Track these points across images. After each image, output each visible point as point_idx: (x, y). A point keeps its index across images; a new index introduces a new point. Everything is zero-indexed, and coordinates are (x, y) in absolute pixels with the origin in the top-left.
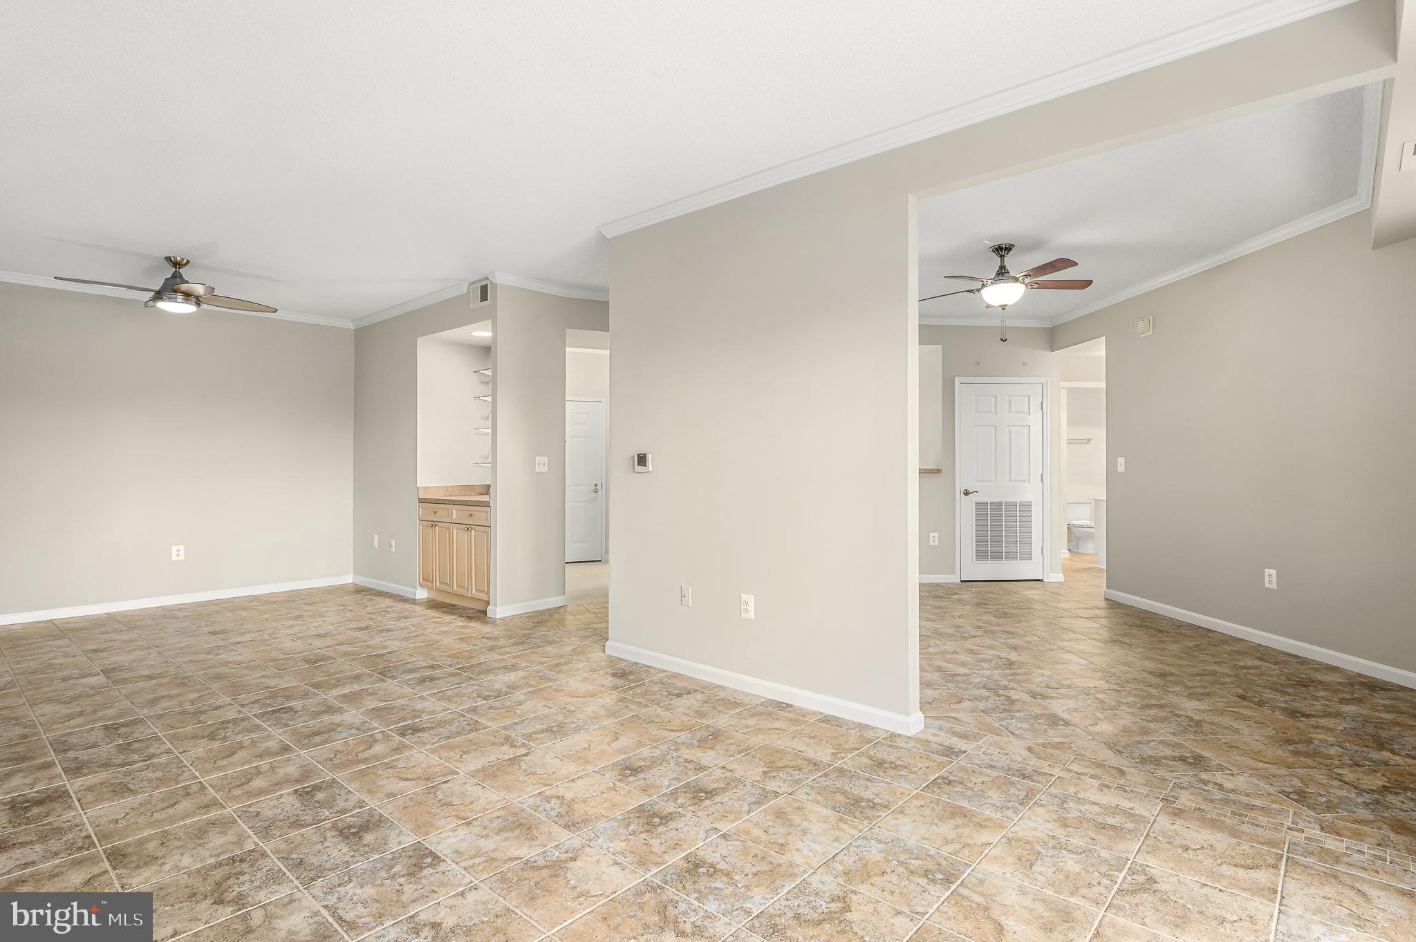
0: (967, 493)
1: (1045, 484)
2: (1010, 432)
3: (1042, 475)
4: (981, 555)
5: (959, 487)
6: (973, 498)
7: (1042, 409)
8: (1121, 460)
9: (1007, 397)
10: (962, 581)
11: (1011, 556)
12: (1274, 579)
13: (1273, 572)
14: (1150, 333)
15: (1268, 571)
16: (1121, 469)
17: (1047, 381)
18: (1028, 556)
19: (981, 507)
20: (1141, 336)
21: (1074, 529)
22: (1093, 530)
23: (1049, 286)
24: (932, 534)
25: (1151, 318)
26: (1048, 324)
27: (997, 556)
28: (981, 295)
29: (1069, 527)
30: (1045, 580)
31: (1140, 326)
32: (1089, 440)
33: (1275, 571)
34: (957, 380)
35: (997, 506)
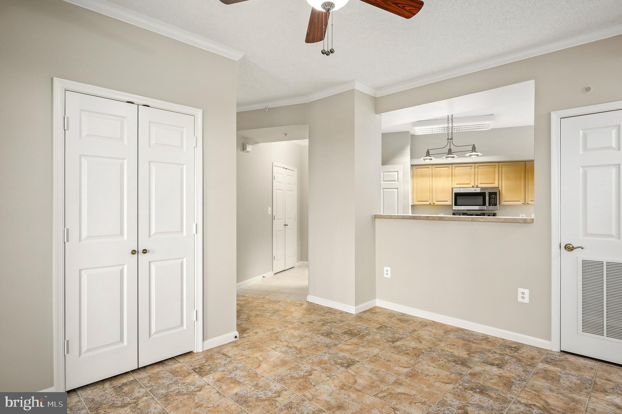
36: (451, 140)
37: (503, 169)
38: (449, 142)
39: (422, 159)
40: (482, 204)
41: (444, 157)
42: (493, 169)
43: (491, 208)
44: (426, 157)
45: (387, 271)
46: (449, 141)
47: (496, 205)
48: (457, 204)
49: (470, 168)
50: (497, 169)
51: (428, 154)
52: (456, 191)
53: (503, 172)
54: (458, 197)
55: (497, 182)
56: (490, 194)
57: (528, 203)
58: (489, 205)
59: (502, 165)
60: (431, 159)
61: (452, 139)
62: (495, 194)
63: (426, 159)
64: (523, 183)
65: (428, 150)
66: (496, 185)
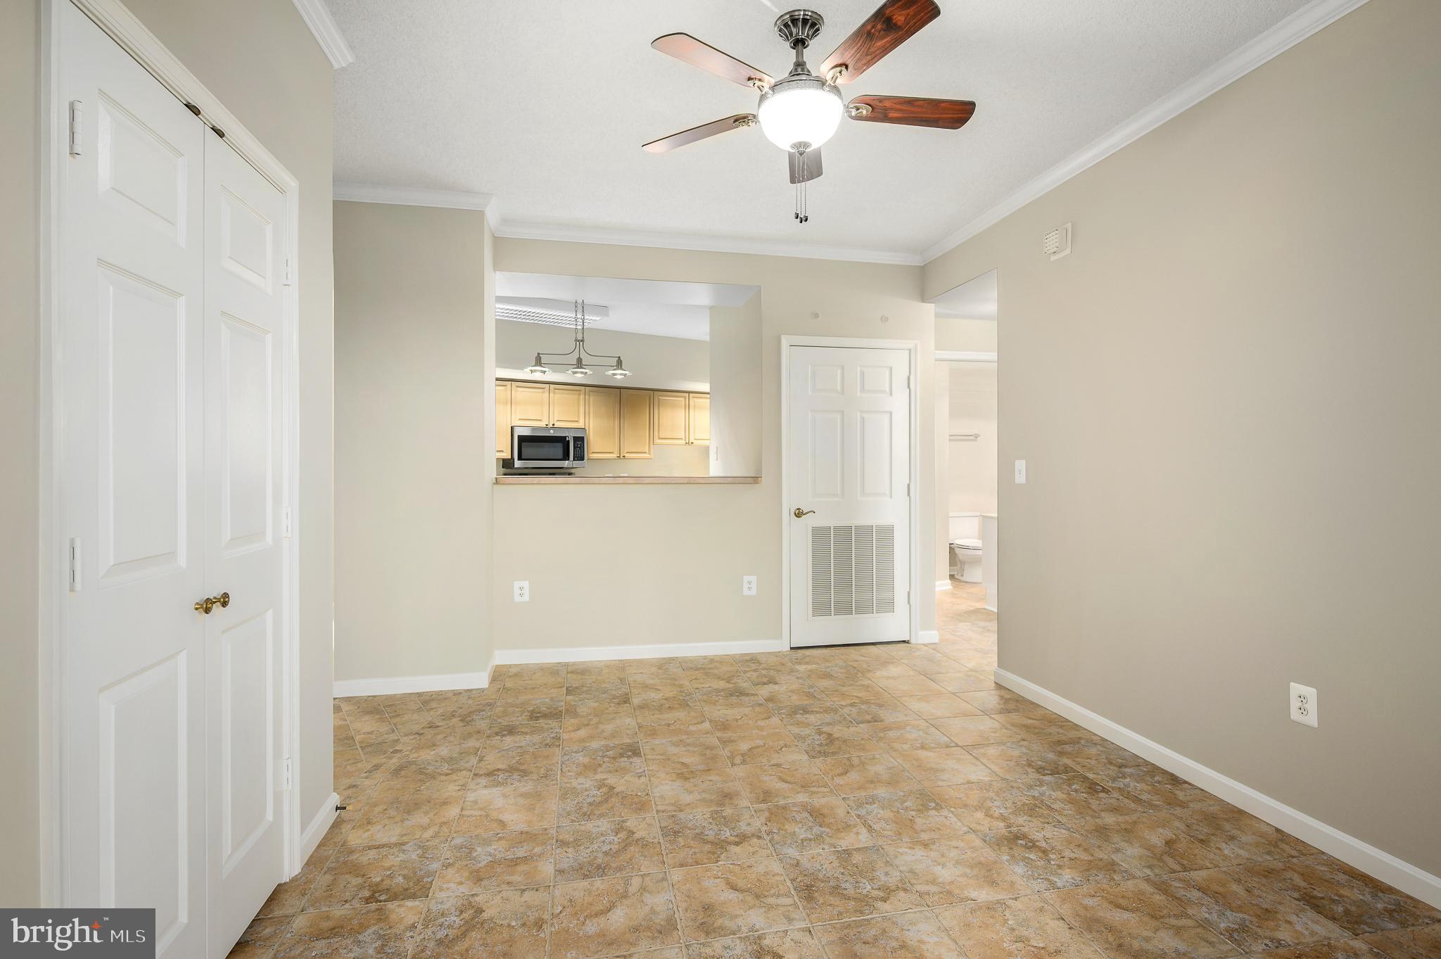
0: (799, 514)
1: (912, 499)
2: (863, 419)
3: (909, 485)
4: (820, 608)
5: (788, 505)
6: (808, 522)
7: (909, 387)
8: (1020, 465)
9: (859, 368)
10: (791, 648)
11: (864, 608)
12: (1312, 706)
13: (1311, 692)
14: (1068, 251)
15: (1296, 689)
16: (1020, 478)
17: (916, 345)
18: (888, 606)
19: (820, 535)
20: (1053, 258)
21: (958, 551)
22: (980, 552)
23: (893, 114)
24: (746, 578)
25: (1069, 226)
26: (916, 261)
27: (844, 608)
28: (761, 128)
29: (952, 549)
30: (913, 641)
31: (1052, 241)
32: (976, 436)
33: (1314, 691)
34: (785, 341)
35: (844, 533)
36: (581, 343)
37: (591, 399)
38: (578, 346)
39: (528, 370)
40: (561, 457)
41: (570, 372)
42: (577, 396)
43: (577, 463)
44: (534, 366)
45: (521, 589)
46: (578, 343)
47: (582, 459)
48: (523, 457)
49: (541, 390)
50: (582, 396)
51: (538, 361)
52: (518, 432)
53: (591, 403)
54: (523, 444)
55: (582, 420)
56: (576, 439)
57: (624, 456)
58: (574, 460)
59: (590, 391)
60: (544, 372)
61: (583, 341)
62: (582, 439)
63: (536, 371)
64: (617, 422)
65: (539, 354)
66: (581, 425)
